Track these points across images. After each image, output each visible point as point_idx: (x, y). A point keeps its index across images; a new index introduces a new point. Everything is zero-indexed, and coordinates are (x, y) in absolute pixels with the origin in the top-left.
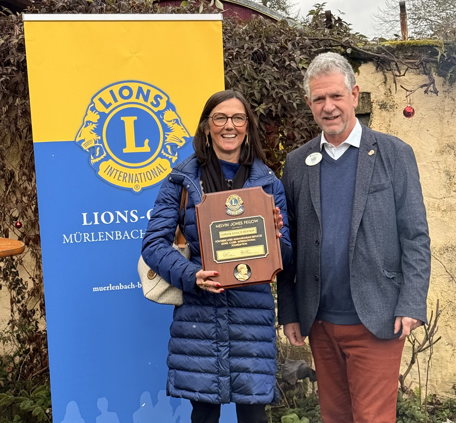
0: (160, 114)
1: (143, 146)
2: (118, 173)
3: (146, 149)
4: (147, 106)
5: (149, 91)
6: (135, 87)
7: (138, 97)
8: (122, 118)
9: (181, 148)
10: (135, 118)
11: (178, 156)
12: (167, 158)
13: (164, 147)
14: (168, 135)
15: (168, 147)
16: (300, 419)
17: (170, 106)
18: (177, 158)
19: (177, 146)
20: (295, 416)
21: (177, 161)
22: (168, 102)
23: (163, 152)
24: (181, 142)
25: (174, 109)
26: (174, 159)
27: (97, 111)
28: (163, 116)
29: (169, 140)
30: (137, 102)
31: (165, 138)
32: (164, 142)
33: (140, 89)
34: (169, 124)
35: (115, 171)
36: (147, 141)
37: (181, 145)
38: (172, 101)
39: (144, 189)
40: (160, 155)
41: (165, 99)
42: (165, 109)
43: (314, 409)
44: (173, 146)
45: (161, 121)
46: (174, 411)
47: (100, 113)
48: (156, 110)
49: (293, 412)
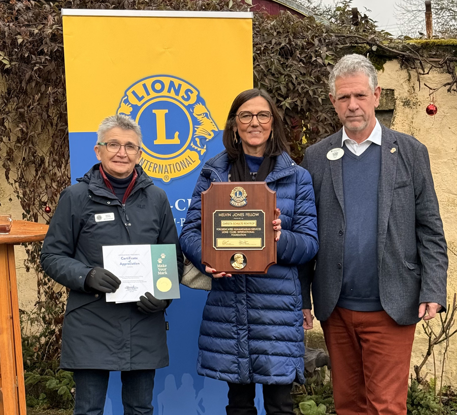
0: (190, 107)
1: (173, 138)
2: (149, 163)
3: (176, 141)
4: (178, 100)
5: (180, 86)
6: (167, 81)
7: (169, 91)
8: (154, 111)
9: (210, 141)
10: (167, 111)
11: (206, 149)
12: (196, 150)
13: (193, 140)
14: (197, 128)
15: (197, 140)
16: (317, 405)
17: (200, 100)
18: (205, 150)
19: (206, 139)
20: (312, 402)
21: (205, 154)
22: (198, 96)
23: (192, 144)
24: (210, 135)
25: (204, 103)
26: (203, 151)
27: (130, 103)
28: (193, 110)
29: (199, 132)
30: (168, 95)
31: (194, 131)
32: (193, 135)
33: (172, 84)
34: (199, 118)
35: (146, 162)
36: (177, 134)
37: (209, 138)
38: (202, 95)
39: (173, 180)
40: (189, 147)
41: (196, 93)
42: (196, 103)
43: (331, 397)
44: (202, 139)
45: (191, 114)
46: (197, 393)
47: (133, 106)
48: (186, 103)
49: (311, 399)
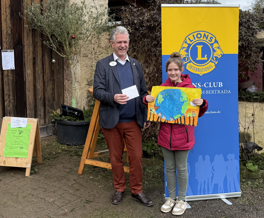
0: (212, 45)
1: (204, 57)
2: (194, 68)
3: (206, 58)
4: (207, 41)
5: (208, 35)
7: (203, 38)
8: (197, 46)
10: (202, 46)
11: (218, 62)
12: (214, 62)
13: (213, 58)
14: (214, 53)
15: (214, 58)
16: (254, 165)
17: (216, 41)
18: (217, 62)
19: (218, 57)
20: (251, 164)
23: (212, 60)
25: (218, 43)
26: (216, 63)
27: (187, 43)
28: (213, 46)
29: (215, 55)
30: (203, 40)
31: (213, 54)
35: (193, 67)
36: (206, 55)
37: (220, 57)
38: (217, 39)
39: (204, 75)
41: (214, 38)
42: (214, 43)
43: (258, 162)
44: (216, 58)
45: (212, 47)
47: (188, 44)
48: (210, 43)
